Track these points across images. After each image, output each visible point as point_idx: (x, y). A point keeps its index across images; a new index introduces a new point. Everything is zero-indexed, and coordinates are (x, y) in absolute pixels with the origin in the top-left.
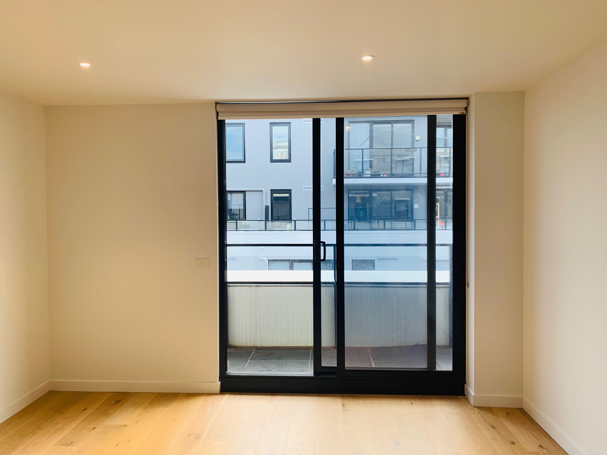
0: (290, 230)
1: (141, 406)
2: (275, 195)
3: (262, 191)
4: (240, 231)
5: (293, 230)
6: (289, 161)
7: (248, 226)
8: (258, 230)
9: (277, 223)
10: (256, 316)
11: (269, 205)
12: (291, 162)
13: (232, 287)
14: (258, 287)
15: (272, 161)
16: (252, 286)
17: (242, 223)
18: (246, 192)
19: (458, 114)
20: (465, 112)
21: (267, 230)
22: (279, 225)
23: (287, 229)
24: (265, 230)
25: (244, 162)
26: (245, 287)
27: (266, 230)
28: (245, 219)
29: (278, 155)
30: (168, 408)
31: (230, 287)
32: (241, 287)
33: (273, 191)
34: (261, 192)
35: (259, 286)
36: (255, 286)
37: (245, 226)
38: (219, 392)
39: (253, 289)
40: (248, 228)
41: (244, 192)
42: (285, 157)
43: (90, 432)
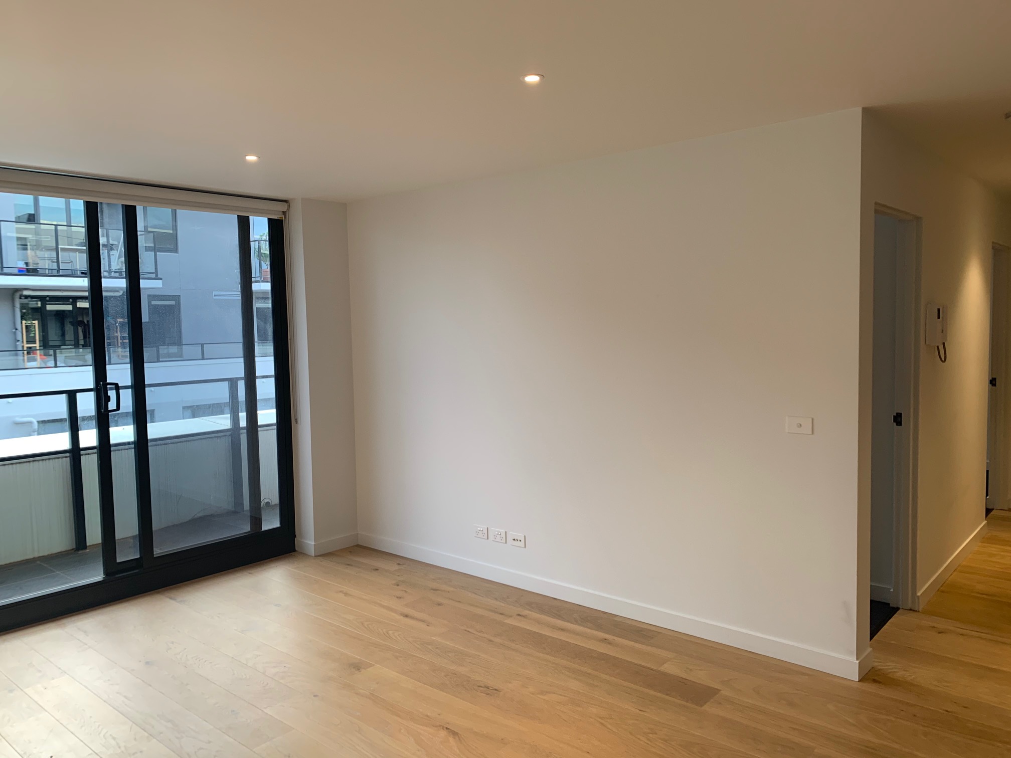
19: (276, 218)
20: (283, 216)
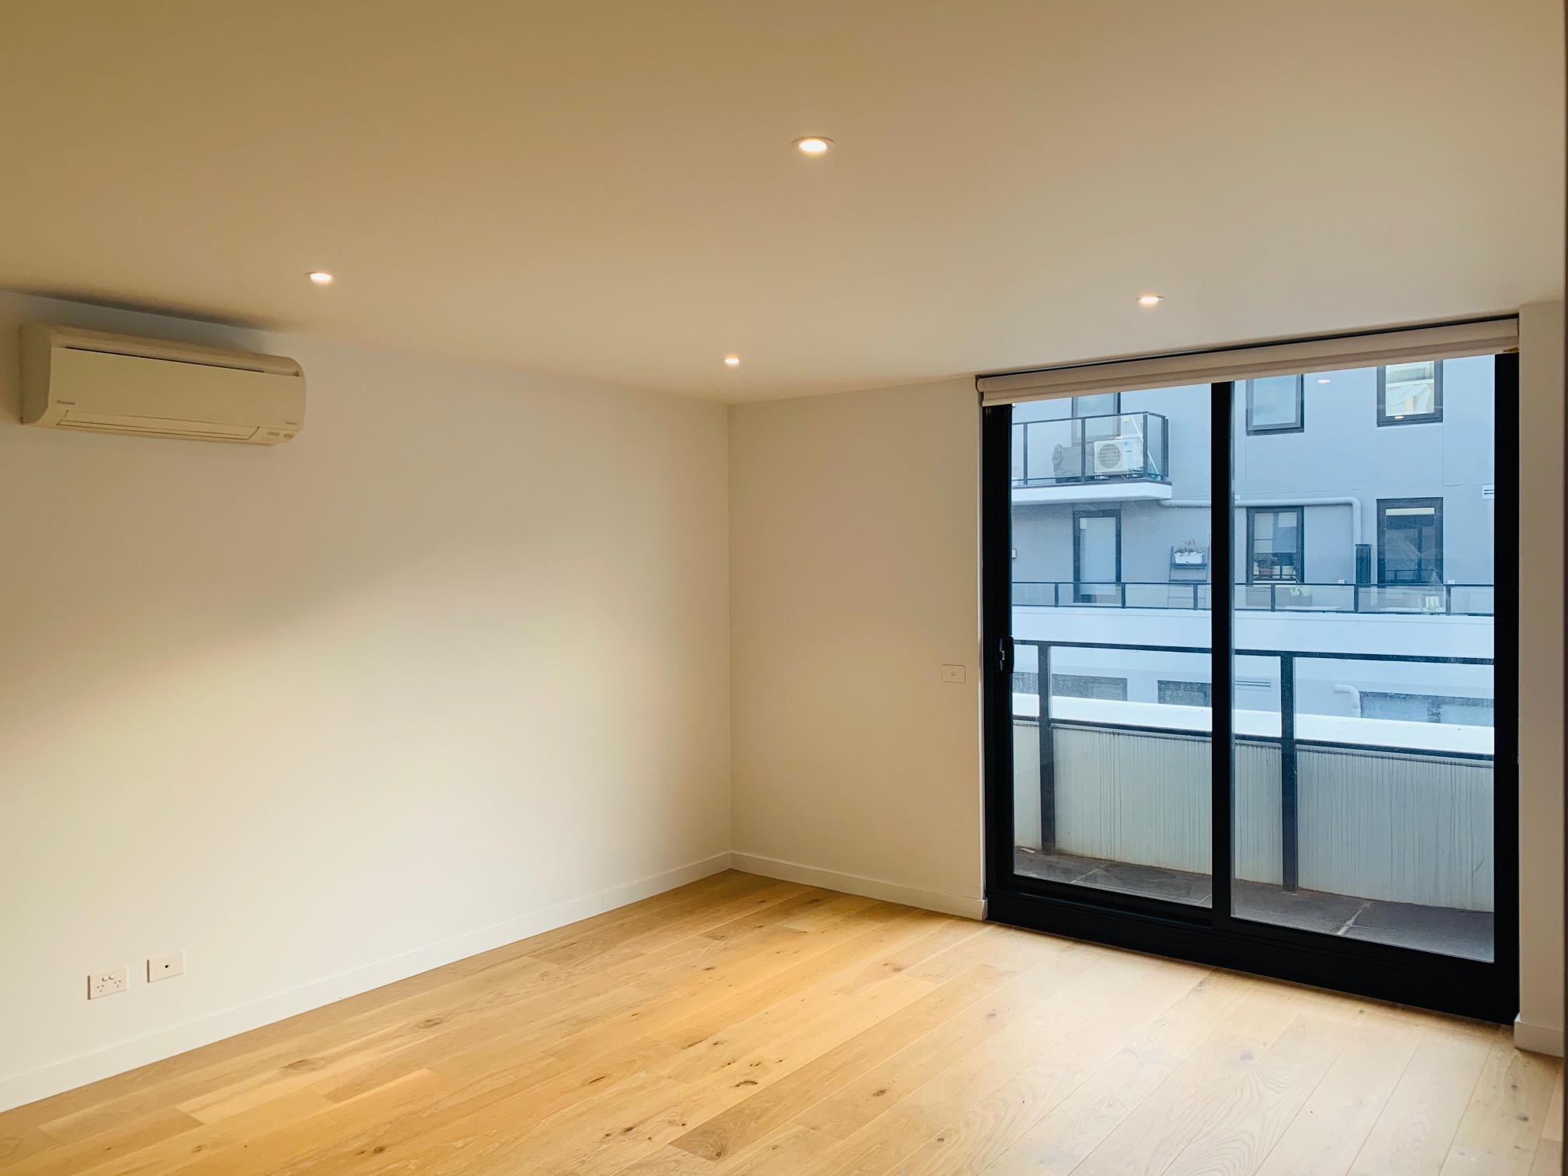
0: (1432, 614)
1: (845, 912)
2: (1390, 512)
3: (1350, 505)
4: (1287, 612)
5: (1443, 613)
6: (1436, 417)
7: (1310, 600)
8: (1337, 612)
9: (1394, 593)
10: (1113, 796)
11: (1372, 540)
12: (1442, 421)
13: (1063, 731)
14: (1116, 736)
15: (1384, 421)
16: (1103, 732)
17: (1292, 591)
18: (1305, 509)
21: (1360, 610)
22: (1402, 596)
23: (1425, 610)
24: (1353, 610)
25: (1301, 428)
26: (1088, 733)
27: (1356, 611)
28: (1302, 579)
29: (1404, 402)
30: (882, 925)
31: (1060, 731)
32: (1080, 732)
33: (1383, 504)
34: (1347, 508)
35: (1118, 734)
36: (1110, 733)
37: (1299, 600)
38: (981, 919)
39: (1106, 739)
40: (1310, 605)
41: (1299, 509)
42: (1426, 407)
43: (753, 929)
